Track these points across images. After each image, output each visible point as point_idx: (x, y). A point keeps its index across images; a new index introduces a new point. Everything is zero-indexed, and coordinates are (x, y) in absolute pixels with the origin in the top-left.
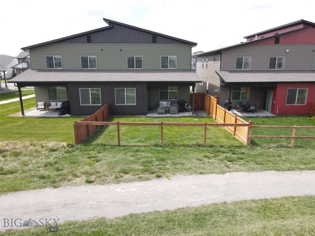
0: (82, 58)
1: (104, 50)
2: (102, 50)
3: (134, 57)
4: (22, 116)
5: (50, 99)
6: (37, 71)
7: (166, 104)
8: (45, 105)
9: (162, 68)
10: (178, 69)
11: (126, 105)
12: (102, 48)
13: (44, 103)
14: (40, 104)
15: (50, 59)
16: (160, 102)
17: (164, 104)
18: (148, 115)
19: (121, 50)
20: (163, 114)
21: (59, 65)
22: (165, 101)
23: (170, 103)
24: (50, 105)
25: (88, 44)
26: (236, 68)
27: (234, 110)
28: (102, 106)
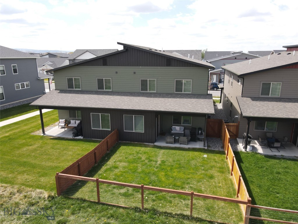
0: (98, 80)
1: (118, 73)
2: (117, 72)
3: (147, 80)
4: (42, 135)
5: (70, 117)
6: (59, 91)
7: (179, 130)
8: (65, 123)
9: (176, 91)
10: (193, 94)
11: (134, 131)
12: (116, 71)
13: (65, 120)
14: (61, 121)
15: (70, 81)
16: (173, 127)
17: (177, 129)
18: (156, 144)
19: (135, 73)
20: (172, 144)
21: (78, 86)
22: (178, 126)
23: (183, 128)
24: (70, 123)
25: (104, 67)
26: (262, 94)
27: (256, 141)
28: (111, 131)
